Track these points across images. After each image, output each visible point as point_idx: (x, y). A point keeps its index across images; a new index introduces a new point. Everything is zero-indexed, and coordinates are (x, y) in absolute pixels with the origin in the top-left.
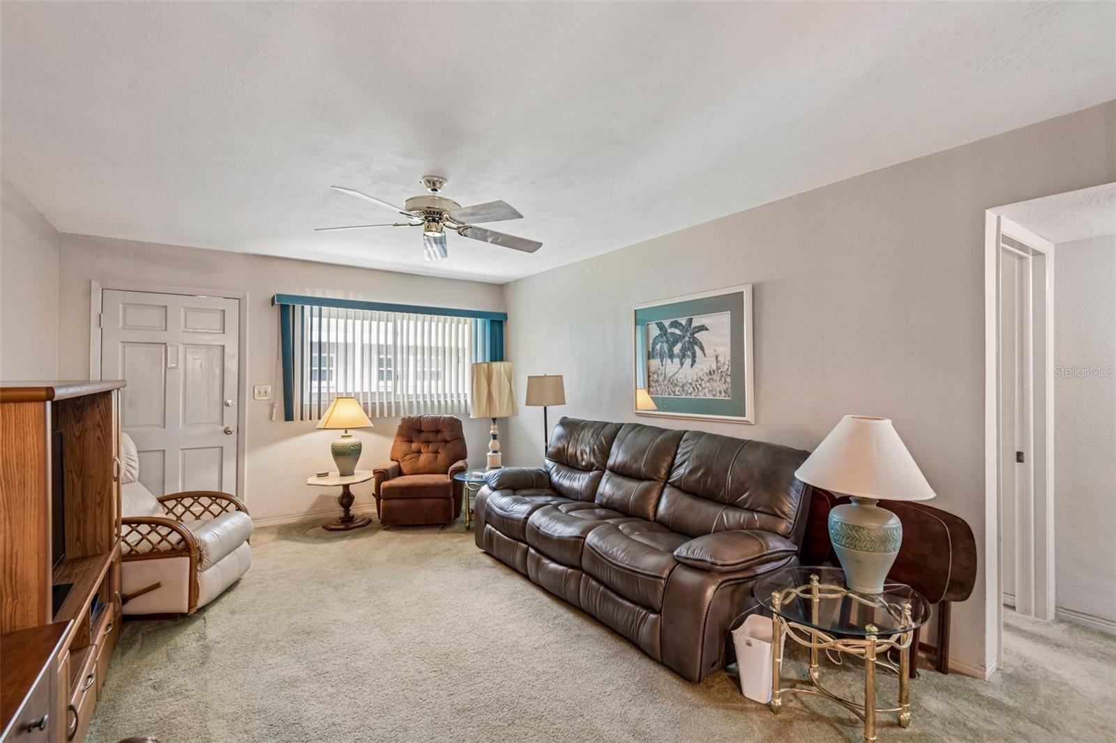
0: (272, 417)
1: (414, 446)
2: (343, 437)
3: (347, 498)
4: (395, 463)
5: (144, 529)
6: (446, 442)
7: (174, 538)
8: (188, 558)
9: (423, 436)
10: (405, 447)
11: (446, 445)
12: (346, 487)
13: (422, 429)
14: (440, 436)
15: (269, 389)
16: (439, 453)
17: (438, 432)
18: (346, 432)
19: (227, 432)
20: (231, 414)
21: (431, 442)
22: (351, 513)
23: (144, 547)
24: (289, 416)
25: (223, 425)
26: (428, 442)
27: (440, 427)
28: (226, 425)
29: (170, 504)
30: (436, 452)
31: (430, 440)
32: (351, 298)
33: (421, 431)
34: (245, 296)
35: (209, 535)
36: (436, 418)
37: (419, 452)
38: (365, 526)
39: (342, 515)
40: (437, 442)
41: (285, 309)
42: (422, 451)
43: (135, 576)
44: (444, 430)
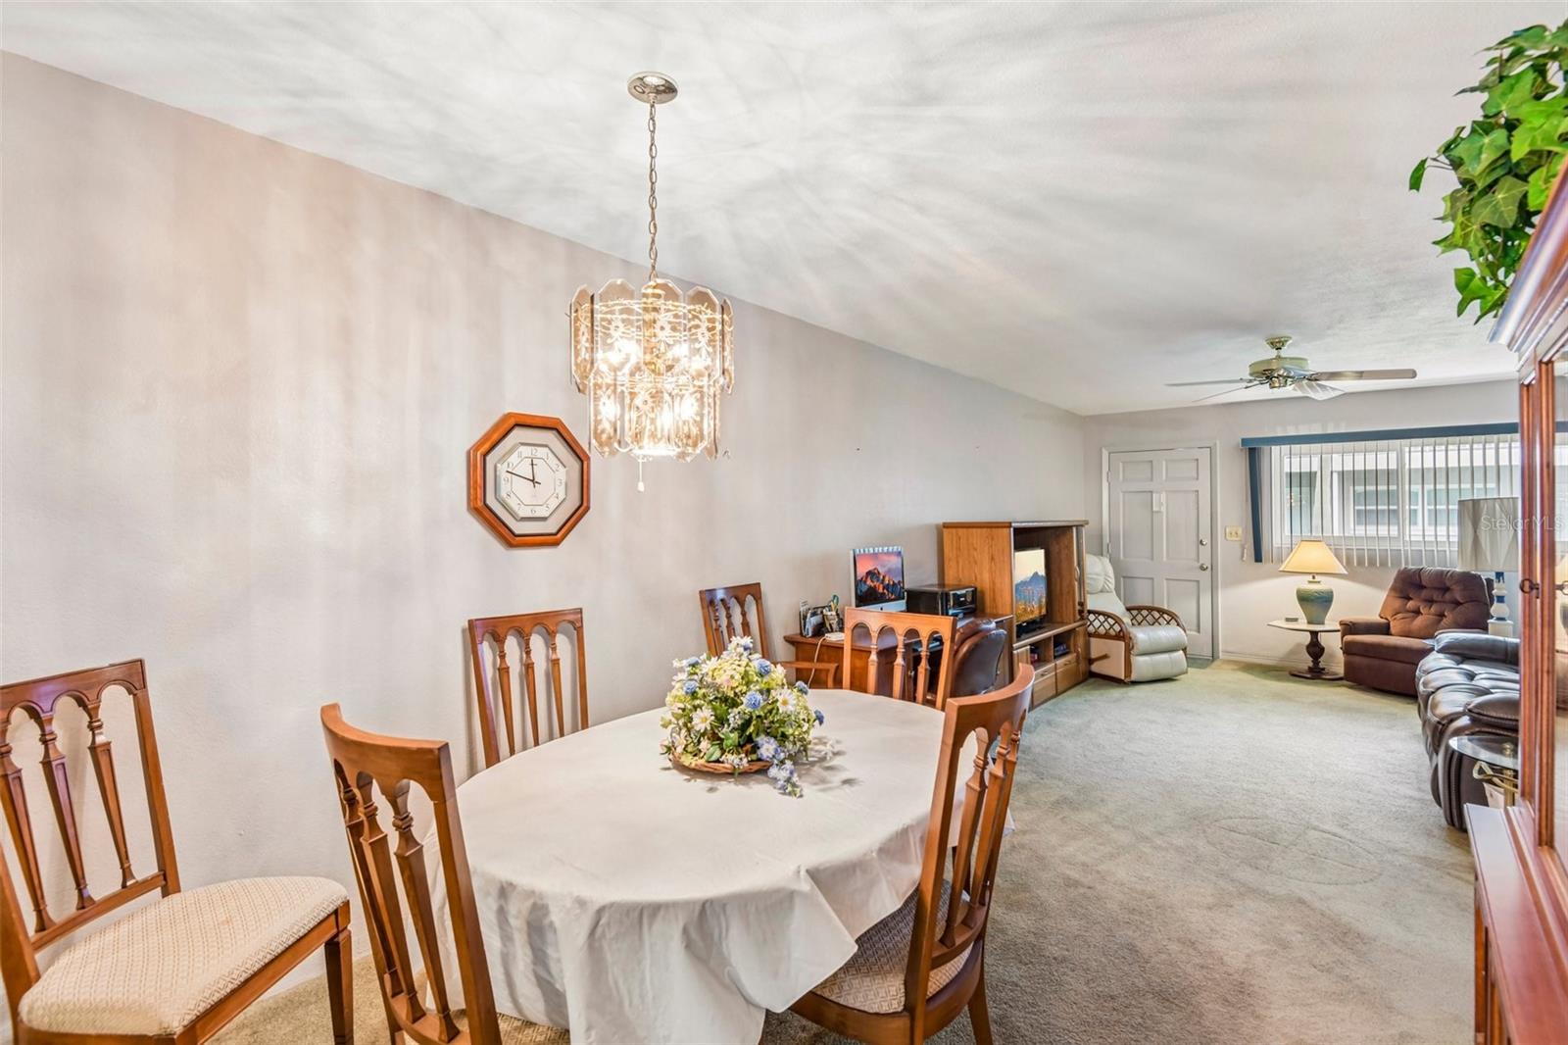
0: (1243, 556)
1: (1411, 604)
2: (1310, 582)
3: (1315, 649)
4: (1384, 621)
5: (1102, 618)
6: (1458, 604)
7: (1117, 628)
8: (1123, 643)
9: (1424, 593)
10: (1397, 603)
11: (1454, 608)
12: (1314, 634)
13: (1424, 583)
14: (1448, 596)
15: (1240, 532)
16: (1444, 616)
17: (1447, 589)
18: (1314, 578)
19: (1202, 568)
20: (1205, 552)
21: (1436, 602)
22: (1321, 665)
23: (1102, 630)
24: (1258, 558)
25: (1198, 561)
26: (1430, 602)
27: (1448, 584)
28: (1201, 562)
29: (1135, 612)
30: (1442, 615)
31: (1435, 598)
32: (1330, 431)
33: (1422, 587)
34: (1215, 444)
35: (1142, 635)
36: (1442, 572)
37: (1417, 612)
38: (1335, 680)
39: (1311, 664)
40: (1444, 602)
41: (1253, 453)
42: (1422, 611)
43: (1097, 647)
44: (1454, 587)
